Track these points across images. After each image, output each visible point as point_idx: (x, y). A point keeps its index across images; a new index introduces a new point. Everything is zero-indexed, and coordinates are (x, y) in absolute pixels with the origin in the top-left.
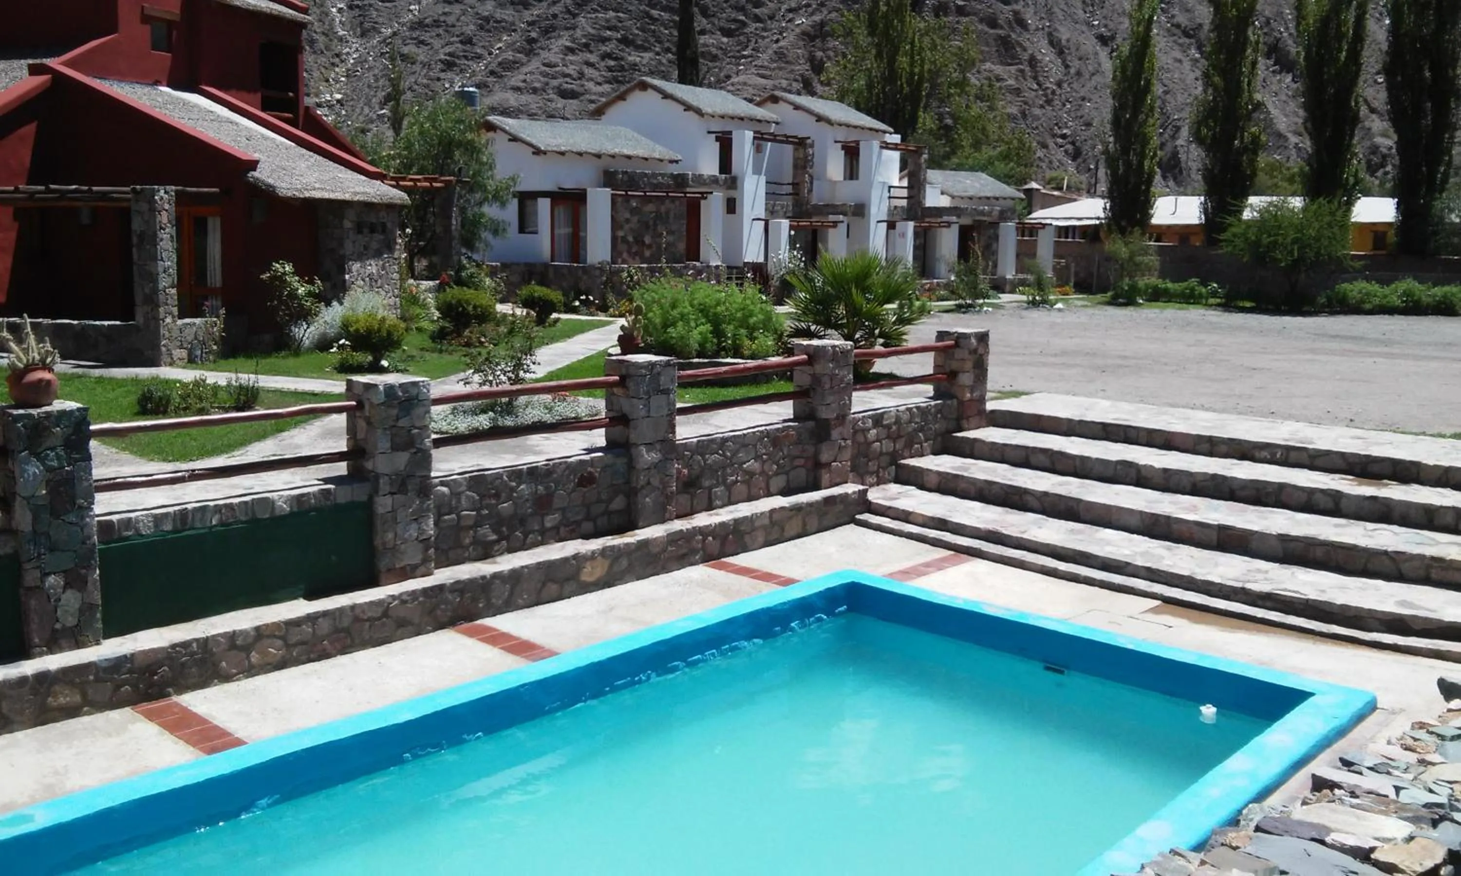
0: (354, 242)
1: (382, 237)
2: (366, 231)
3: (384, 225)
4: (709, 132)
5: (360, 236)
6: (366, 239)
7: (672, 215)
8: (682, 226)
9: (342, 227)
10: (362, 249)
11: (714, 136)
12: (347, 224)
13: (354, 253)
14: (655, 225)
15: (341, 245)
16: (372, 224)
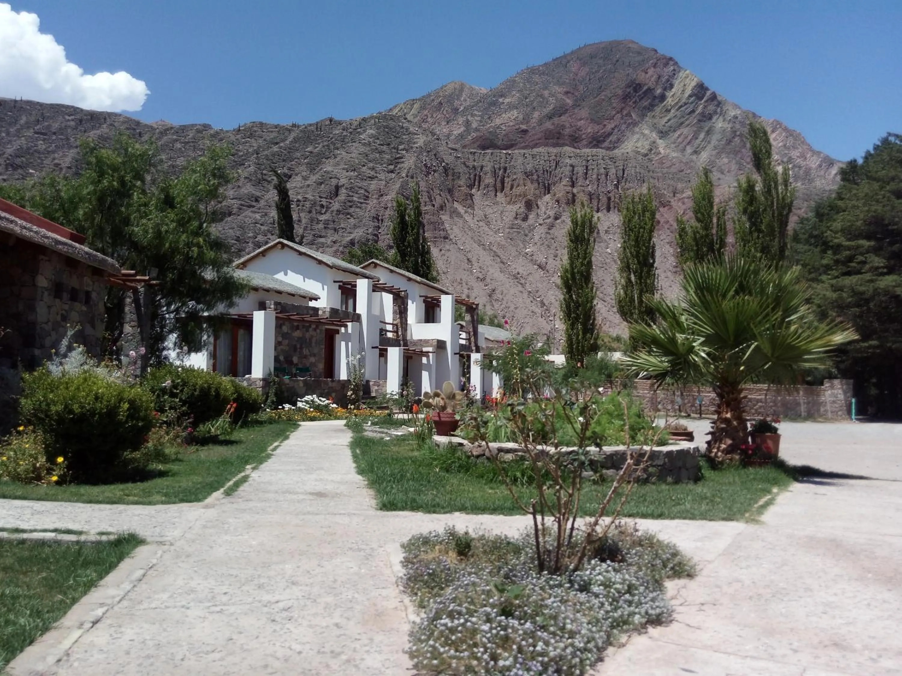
0: (49, 307)
1: (84, 308)
2: (65, 296)
3: (88, 294)
4: (335, 282)
5: (57, 300)
6: (66, 307)
7: (314, 341)
8: (321, 350)
9: (34, 285)
10: (59, 318)
11: (338, 284)
12: (42, 282)
13: (49, 321)
14: (301, 348)
15: (32, 308)
16: (73, 289)
